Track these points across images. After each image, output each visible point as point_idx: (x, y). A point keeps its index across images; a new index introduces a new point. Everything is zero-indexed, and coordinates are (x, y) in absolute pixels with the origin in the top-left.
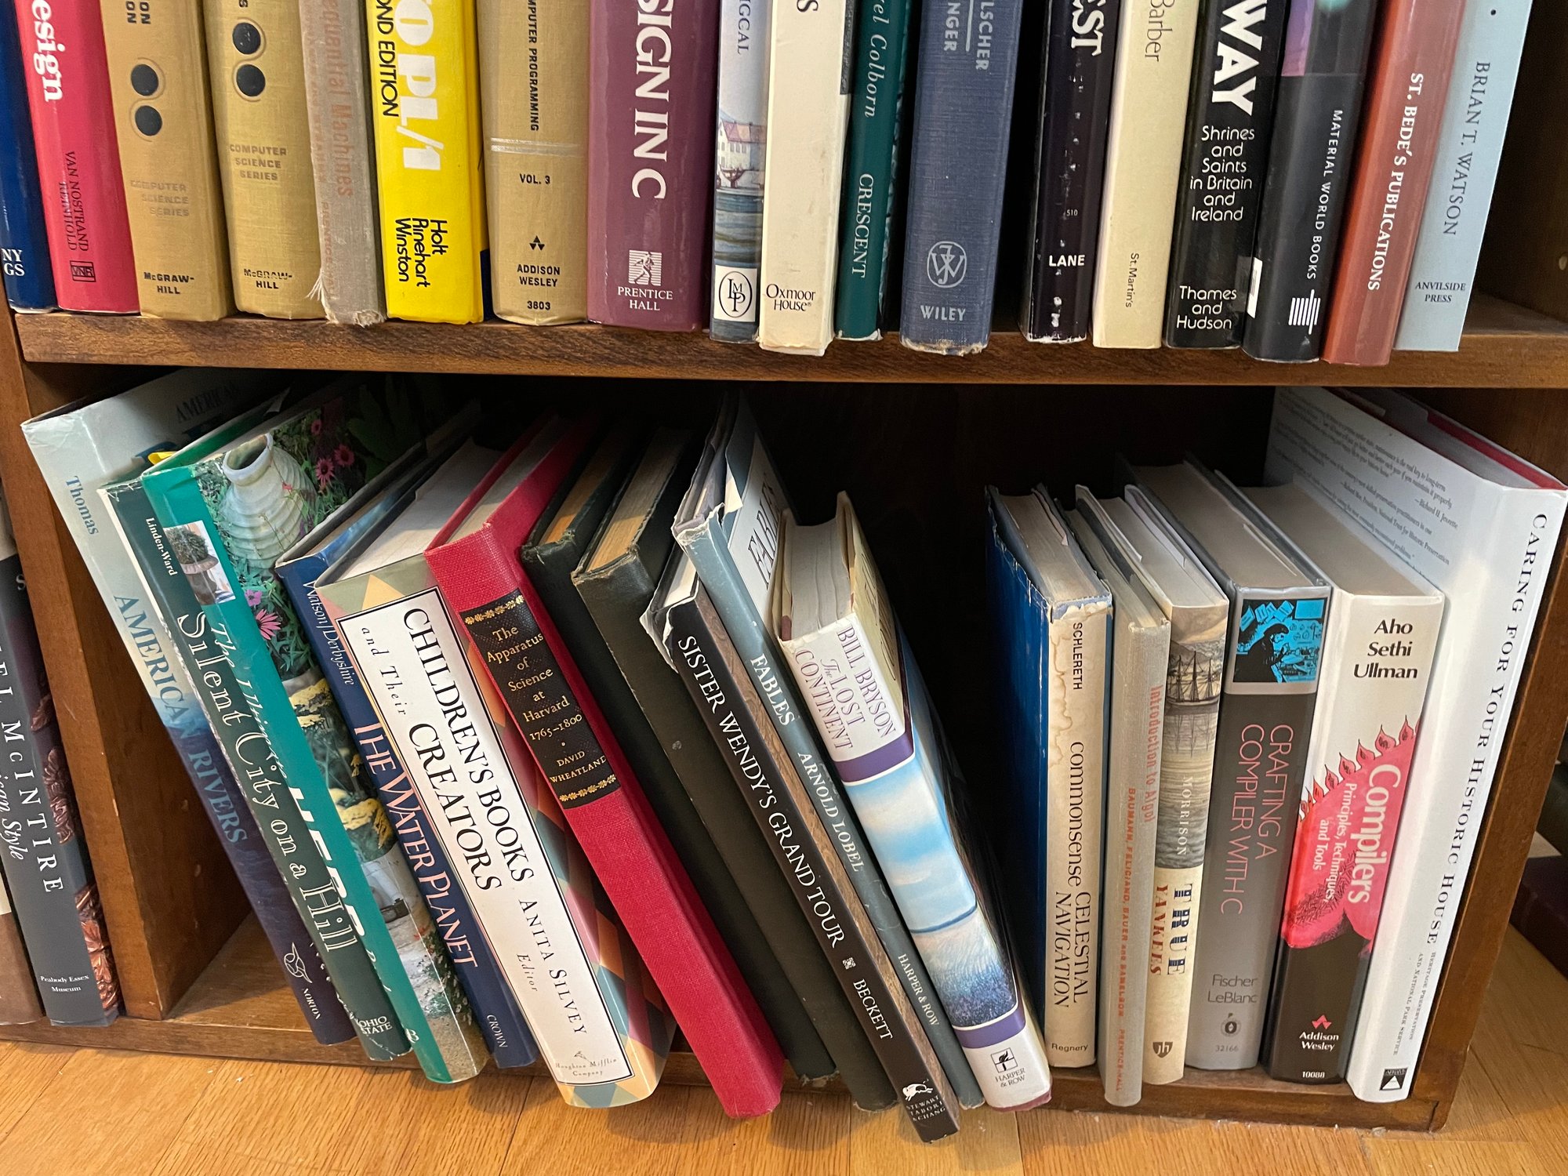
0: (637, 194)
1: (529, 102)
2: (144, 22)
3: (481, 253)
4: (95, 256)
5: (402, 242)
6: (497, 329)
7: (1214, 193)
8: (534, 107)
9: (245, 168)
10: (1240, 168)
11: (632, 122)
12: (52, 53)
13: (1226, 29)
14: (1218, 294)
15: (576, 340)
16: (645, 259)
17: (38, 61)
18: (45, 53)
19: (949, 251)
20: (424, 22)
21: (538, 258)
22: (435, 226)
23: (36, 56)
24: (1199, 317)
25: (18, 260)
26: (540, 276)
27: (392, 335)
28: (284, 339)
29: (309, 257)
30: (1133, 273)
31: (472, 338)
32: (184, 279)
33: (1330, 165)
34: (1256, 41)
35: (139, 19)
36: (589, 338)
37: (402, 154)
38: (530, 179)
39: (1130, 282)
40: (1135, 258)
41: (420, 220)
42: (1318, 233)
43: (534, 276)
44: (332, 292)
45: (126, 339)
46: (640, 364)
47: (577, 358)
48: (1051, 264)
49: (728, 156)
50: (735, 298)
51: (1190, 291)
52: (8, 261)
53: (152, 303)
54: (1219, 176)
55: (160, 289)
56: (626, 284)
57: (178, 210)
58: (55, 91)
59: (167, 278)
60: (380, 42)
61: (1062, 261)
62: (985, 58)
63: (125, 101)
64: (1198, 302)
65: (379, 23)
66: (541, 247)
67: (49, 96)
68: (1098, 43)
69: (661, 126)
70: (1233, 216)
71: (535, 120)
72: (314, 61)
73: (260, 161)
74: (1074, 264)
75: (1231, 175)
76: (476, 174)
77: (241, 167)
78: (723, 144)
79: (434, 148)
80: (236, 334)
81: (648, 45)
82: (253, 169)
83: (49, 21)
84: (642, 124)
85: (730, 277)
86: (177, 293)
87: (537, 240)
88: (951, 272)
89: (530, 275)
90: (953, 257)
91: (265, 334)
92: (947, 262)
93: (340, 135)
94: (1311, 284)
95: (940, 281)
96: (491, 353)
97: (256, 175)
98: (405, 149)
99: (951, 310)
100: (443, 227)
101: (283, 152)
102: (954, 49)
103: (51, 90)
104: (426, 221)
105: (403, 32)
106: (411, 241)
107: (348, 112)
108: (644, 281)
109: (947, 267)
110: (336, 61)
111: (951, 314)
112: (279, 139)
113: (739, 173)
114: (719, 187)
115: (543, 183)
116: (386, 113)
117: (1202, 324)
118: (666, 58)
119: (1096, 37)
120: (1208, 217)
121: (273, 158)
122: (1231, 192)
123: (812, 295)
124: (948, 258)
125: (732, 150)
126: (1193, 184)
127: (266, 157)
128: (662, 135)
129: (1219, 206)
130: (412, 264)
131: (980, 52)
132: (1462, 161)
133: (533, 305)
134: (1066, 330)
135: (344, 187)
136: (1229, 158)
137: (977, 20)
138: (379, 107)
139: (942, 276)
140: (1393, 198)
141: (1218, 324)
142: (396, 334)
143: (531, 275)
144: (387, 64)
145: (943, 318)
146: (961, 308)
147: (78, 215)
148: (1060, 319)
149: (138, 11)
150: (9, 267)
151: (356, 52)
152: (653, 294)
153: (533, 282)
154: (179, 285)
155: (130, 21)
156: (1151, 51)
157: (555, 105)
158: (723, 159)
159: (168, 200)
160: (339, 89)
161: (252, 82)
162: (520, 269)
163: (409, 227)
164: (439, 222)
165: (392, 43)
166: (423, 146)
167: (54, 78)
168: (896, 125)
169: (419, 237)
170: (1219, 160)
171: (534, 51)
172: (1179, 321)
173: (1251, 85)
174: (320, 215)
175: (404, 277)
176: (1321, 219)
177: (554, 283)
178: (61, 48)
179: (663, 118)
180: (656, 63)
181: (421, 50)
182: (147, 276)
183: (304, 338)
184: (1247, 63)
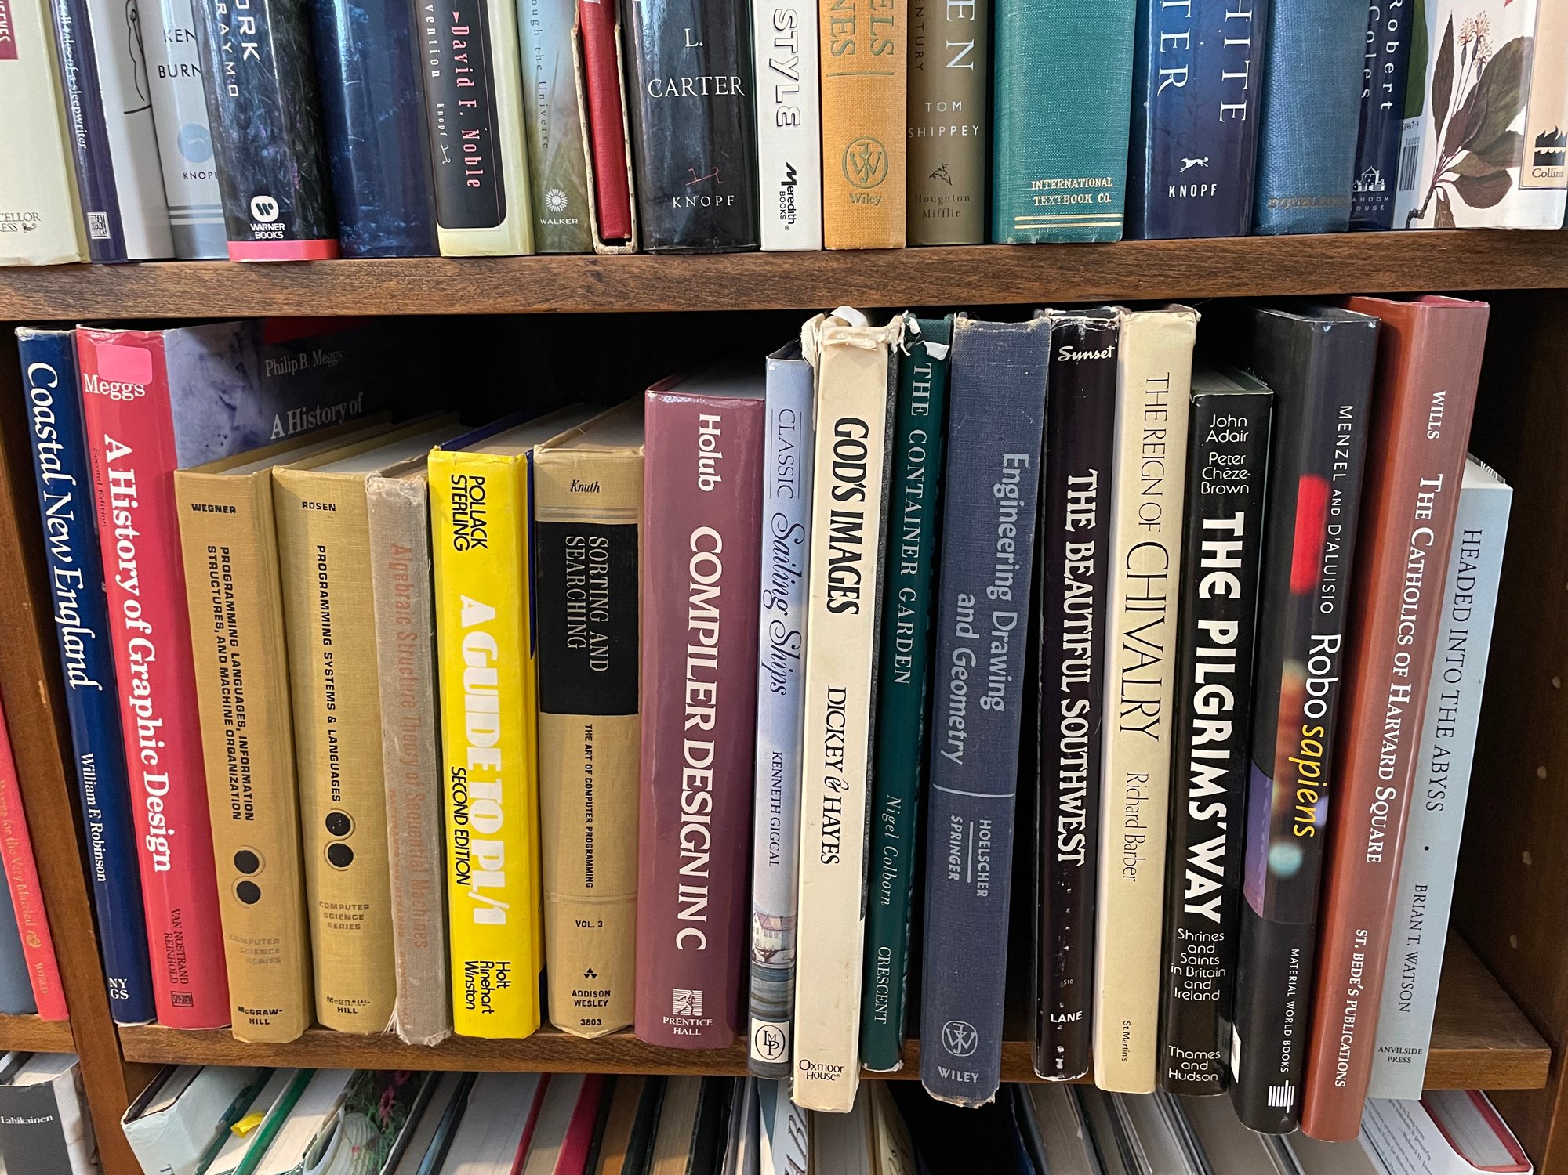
0: (680, 946)
1: (585, 867)
2: (247, 818)
3: (540, 975)
4: (193, 987)
5: (470, 979)
6: (553, 1037)
7: (1194, 979)
8: (589, 870)
9: (333, 921)
10: (1214, 961)
11: (677, 893)
12: (164, 836)
13: (1192, 860)
14: (1203, 1055)
15: (624, 1046)
16: (688, 996)
17: (149, 841)
18: (157, 836)
19: (961, 1029)
20: (495, 817)
21: (591, 985)
22: (500, 967)
23: (148, 838)
24: (1188, 1072)
25: (123, 987)
26: (592, 999)
27: (458, 1043)
28: (360, 1047)
29: (386, 989)
30: (1126, 1036)
31: (530, 1045)
32: (274, 1012)
33: (1292, 988)
34: (1219, 871)
35: (243, 816)
36: (635, 1045)
37: (473, 912)
38: (585, 924)
39: (1125, 1043)
40: (1127, 1025)
41: (487, 963)
42: (1287, 1038)
43: (587, 999)
44: (406, 1021)
45: (217, 1047)
46: (682, 1065)
47: (626, 1060)
48: (1052, 1020)
49: (762, 938)
50: (770, 1045)
51: (1178, 1051)
52: (114, 988)
53: (242, 1030)
54: (1196, 967)
55: (252, 1021)
56: (671, 1015)
57: (271, 960)
58: (165, 864)
59: (259, 1012)
60: (456, 831)
61: (1062, 1019)
62: (985, 889)
63: (228, 877)
64: (1185, 1060)
65: (455, 817)
66: (594, 976)
67: (158, 868)
68: (1081, 857)
69: (702, 896)
70: (1211, 997)
71: (590, 879)
72: (397, 848)
73: (346, 916)
74: (1073, 1019)
75: (1206, 967)
76: (537, 915)
77: (329, 920)
78: (758, 929)
79: (502, 909)
80: (317, 1043)
81: (690, 836)
82: (339, 922)
83: (162, 812)
84: (684, 894)
85: (765, 1029)
86: (267, 1023)
87: (590, 971)
88: (964, 1044)
89: (583, 998)
90: (965, 1033)
91: (343, 1043)
92: (960, 1036)
93: (418, 902)
94: (1285, 1076)
95: (955, 1051)
96: (547, 1057)
97: (342, 926)
98: (475, 910)
99: (966, 1074)
100: (507, 967)
101: (367, 907)
102: (957, 879)
103: (160, 863)
104: (493, 963)
105: (476, 823)
106: (478, 978)
107: (427, 885)
108: (687, 1013)
109: (960, 1041)
110: (417, 848)
111: (966, 1077)
112: (364, 898)
113: (773, 953)
114: (755, 959)
115: (596, 928)
116: (459, 882)
117: (1191, 1077)
118: (706, 846)
119: (1079, 853)
120: (1189, 997)
121: (358, 912)
122: (1207, 979)
123: (840, 1069)
124: (960, 1034)
125: (765, 935)
126: (1173, 970)
127: (351, 912)
128: (703, 903)
129: (1198, 990)
130: (479, 996)
131: (979, 884)
132: (1409, 957)
133: (586, 1022)
134: (1068, 1070)
135: (420, 941)
136: (1202, 955)
137: (975, 862)
138: (453, 876)
139: (956, 1047)
140: (1350, 1020)
141: (1206, 1078)
142: (461, 1042)
143: (585, 999)
144: (462, 846)
145: (959, 1079)
146: (975, 1073)
147: (181, 956)
148: (1063, 1062)
149: (242, 811)
150: (114, 993)
151: (435, 840)
152: (695, 1023)
153: (586, 1004)
154: (268, 1017)
155: (235, 817)
156: (1128, 872)
157: (607, 870)
158: (758, 940)
159: (263, 952)
160: (419, 868)
161: (341, 856)
162: (574, 993)
163: (477, 968)
164: (503, 964)
165: (467, 832)
166: (491, 907)
167: (163, 854)
168: (909, 908)
169: (486, 975)
170: (1196, 955)
171: (590, 828)
172: (1170, 1073)
173: (1217, 901)
174: (398, 960)
175: (472, 1006)
176: (1288, 1028)
177: (605, 1003)
178: (171, 832)
179: (704, 890)
180: (697, 850)
181: (491, 837)
182: (241, 1009)
183: (378, 1046)
184: (1212, 886)
